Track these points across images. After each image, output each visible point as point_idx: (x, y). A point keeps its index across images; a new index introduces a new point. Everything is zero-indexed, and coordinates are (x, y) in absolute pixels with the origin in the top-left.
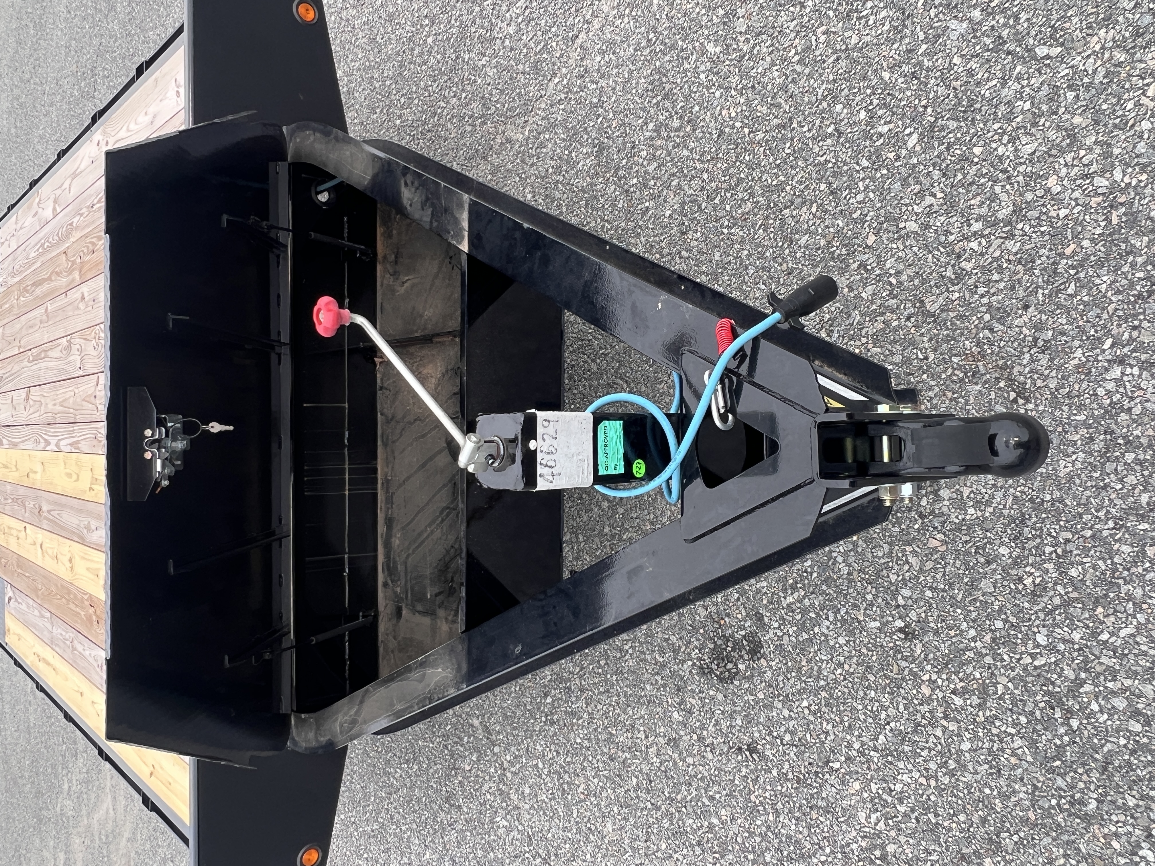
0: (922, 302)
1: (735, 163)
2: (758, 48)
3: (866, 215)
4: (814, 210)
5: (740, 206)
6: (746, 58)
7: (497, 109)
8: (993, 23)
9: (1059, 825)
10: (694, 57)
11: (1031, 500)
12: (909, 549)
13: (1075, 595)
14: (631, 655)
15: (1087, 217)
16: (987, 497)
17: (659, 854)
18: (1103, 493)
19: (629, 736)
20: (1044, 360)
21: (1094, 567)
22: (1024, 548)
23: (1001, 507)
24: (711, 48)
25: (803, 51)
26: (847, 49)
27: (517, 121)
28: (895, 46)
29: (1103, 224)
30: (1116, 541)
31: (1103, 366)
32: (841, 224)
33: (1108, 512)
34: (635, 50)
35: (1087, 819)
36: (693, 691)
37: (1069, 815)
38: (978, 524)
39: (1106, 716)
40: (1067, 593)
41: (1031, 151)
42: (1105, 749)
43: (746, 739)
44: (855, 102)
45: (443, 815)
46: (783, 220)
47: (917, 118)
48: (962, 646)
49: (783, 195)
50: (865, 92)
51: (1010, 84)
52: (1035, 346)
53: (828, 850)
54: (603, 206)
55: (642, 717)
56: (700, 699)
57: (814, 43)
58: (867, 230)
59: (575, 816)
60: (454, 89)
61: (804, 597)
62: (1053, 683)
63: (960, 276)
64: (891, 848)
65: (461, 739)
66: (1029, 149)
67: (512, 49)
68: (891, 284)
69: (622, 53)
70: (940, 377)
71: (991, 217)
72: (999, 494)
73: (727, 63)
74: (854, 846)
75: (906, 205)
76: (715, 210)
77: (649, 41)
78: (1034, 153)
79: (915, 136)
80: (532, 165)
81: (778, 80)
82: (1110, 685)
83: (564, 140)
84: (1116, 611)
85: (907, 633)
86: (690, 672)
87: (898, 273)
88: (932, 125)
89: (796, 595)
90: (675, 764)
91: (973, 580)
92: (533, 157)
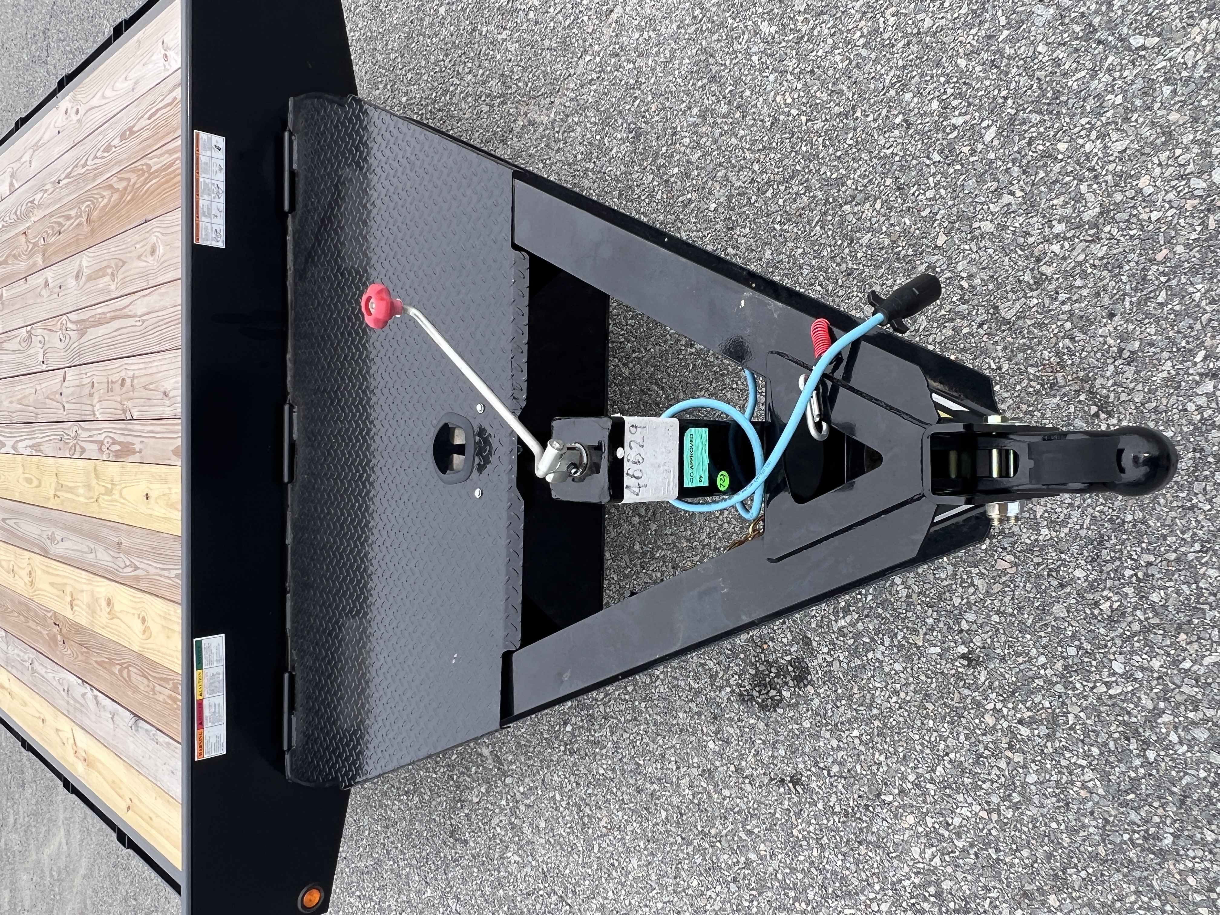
0: (996, 308)
1: (790, 153)
2: (819, 28)
3: (937, 214)
4: (878, 206)
5: (795, 200)
6: (806, 39)
7: (519, 88)
8: (1083, 9)
9: (1131, 861)
10: (746, 37)
11: (1111, 521)
12: (975, 571)
13: (1156, 621)
14: (662, 680)
15: (1182, 221)
16: (1062, 516)
17: (690, 892)
18: (1190, 514)
19: (659, 766)
20: (1130, 371)
21: (1178, 592)
22: (1101, 572)
23: (1078, 527)
24: (765, 27)
25: (869, 33)
26: (919, 33)
27: (542, 102)
28: (973, 31)
29: (1199, 228)
30: (1203, 564)
31: (1194, 380)
32: (908, 223)
33: (1195, 534)
34: (679, 27)
35: (1162, 854)
36: (731, 720)
37: (1142, 851)
38: (1052, 546)
39: (1185, 748)
40: (1147, 619)
41: (1121, 148)
42: (1184, 782)
43: (789, 770)
44: (927, 91)
45: (447, 850)
46: (843, 218)
47: (995, 109)
48: (1030, 674)
49: (844, 189)
50: (938, 81)
51: (1101, 75)
52: (1120, 356)
53: (877, 887)
54: (639, 197)
55: (674, 747)
56: (739, 727)
57: (882, 25)
58: (937, 229)
59: (596, 850)
60: (470, 65)
61: (857, 621)
62: (1129, 713)
63: (1040, 281)
64: (946, 885)
65: (468, 769)
66: (1120, 146)
67: (537, 23)
68: (962, 288)
69: (663, 30)
70: (1014, 389)
71: (1075, 218)
72: (1076, 514)
73: (784, 44)
74: (906, 883)
75: (982, 203)
76: (766, 204)
77: (694, 18)
78: (1125, 151)
79: (993, 129)
80: (559, 150)
81: (840, 65)
82: (1191, 715)
83: (595, 124)
84: (1199, 638)
85: (970, 660)
86: (729, 699)
87: (971, 277)
88: (1012, 119)
89: (848, 619)
90: (710, 796)
91: (1043, 605)
92: (559, 141)
